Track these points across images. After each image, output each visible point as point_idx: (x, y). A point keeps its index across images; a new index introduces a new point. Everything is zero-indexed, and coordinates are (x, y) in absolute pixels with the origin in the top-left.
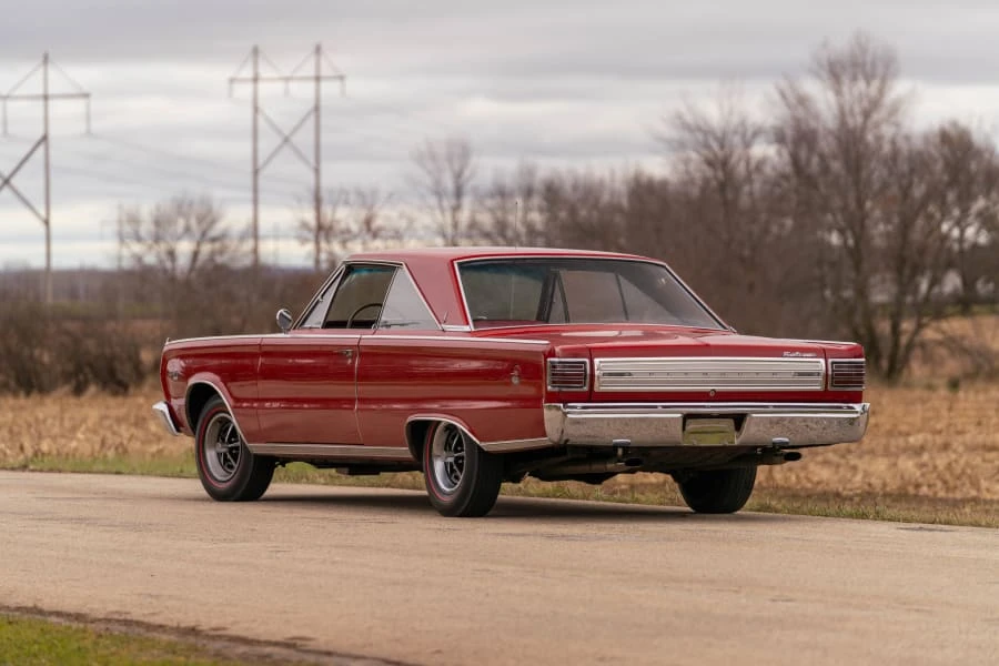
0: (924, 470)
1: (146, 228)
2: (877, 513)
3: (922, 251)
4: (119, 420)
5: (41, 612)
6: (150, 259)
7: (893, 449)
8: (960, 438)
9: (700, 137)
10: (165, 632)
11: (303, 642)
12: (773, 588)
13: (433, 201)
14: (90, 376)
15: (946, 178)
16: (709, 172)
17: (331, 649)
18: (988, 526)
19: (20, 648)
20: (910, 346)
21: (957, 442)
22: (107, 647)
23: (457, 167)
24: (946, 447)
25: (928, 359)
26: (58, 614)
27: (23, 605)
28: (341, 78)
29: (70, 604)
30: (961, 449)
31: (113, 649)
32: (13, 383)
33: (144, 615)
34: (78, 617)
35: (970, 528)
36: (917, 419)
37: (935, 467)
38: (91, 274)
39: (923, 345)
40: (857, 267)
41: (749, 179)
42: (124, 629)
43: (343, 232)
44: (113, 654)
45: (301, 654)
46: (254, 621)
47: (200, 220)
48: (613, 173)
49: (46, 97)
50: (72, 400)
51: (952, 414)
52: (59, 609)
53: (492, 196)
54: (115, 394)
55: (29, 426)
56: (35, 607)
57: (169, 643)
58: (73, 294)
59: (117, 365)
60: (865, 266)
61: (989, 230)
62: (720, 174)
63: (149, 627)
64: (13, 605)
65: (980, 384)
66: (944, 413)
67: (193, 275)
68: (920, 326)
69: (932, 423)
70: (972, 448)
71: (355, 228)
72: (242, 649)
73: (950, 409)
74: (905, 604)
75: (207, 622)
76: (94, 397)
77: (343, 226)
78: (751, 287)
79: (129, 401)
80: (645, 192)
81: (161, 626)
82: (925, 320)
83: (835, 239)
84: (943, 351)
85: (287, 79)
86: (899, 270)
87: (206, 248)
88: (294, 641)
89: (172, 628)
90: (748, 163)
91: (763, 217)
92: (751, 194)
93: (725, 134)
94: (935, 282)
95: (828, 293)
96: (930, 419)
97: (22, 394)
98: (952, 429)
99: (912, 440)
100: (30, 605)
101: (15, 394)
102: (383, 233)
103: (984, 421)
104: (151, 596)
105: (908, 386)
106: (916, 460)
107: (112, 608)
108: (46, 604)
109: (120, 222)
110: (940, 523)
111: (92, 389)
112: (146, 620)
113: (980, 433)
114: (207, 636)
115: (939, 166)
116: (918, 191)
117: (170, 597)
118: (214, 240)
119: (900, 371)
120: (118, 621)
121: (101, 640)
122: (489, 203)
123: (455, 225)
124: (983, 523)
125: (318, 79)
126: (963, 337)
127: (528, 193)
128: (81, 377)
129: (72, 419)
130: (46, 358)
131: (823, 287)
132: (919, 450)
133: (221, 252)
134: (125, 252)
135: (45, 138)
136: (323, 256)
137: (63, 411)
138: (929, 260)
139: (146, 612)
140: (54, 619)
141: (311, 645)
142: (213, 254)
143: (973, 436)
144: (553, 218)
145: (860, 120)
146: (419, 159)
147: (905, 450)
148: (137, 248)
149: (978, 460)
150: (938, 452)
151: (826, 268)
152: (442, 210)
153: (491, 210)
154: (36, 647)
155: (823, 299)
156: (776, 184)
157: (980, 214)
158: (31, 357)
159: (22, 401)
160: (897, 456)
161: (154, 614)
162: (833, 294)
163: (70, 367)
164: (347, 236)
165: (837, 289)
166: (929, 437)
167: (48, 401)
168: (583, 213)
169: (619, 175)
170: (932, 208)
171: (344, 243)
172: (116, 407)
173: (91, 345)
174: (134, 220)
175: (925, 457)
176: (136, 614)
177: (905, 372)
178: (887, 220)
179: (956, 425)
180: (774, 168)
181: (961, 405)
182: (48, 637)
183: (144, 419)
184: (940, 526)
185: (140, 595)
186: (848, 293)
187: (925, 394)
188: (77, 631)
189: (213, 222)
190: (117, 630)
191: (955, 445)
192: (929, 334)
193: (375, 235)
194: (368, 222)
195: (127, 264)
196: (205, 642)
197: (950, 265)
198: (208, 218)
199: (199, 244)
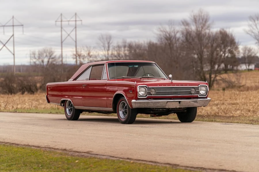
0: (219, 109)
1: (37, 56)
2: (215, 120)
3: (216, 59)
4: (33, 100)
5: (29, 146)
6: (38, 63)
7: (211, 104)
8: (226, 102)
9: (164, 33)
10: (59, 150)
11: (91, 152)
12: (195, 138)
13: (103, 48)
14: (25, 90)
15: (221, 42)
16: (167, 42)
17: (97, 153)
18: (241, 123)
19: (27, 154)
20: (214, 81)
21: (226, 103)
22: (46, 154)
23: (108, 41)
24: (223, 104)
25: (218, 84)
26: (34, 146)
27: (25, 144)
28: (81, 21)
29: (36, 144)
30: (227, 104)
31: (48, 154)
32: (7, 92)
33: (53, 146)
34: (38, 147)
35: (237, 124)
36: (216, 97)
37: (221, 109)
38: (24, 66)
39: (217, 80)
40: (201, 63)
41: (176, 43)
42: (49, 149)
43: (83, 56)
44: (48, 155)
45: (91, 155)
46: (79, 147)
47: (49, 53)
48: (144, 42)
49: (13, 26)
50: (22, 96)
51: (224, 96)
52: (34, 145)
53: (116, 47)
54: (31, 94)
55: (12, 101)
56: (28, 145)
57: (60, 153)
58: (20, 71)
59: (32, 87)
60: (203, 62)
61: (231, 54)
62: (169, 42)
63: (55, 149)
64: (23, 144)
65: (230, 89)
66: (222, 96)
67: (48, 66)
68: (216, 76)
69: (220, 98)
70: (229, 104)
71: (86, 55)
72: (77, 154)
73: (223, 95)
74: (226, 142)
75: (68, 148)
76: (26, 95)
77: (83, 55)
78: (177, 67)
79: (35, 95)
80: (151, 46)
81: (58, 149)
82: (217, 75)
83: (196, 56)
84: (221, 82)
85: (69, 21)
86: (211, 63)
87: (51, 60)
88: (89, 152)
89: (60, 149)
90: (175, 39)
91: (179, 51)
92: (176, 46)
93: (170, 33)
94: (219, 66)
95: (194, 69)
96: (219, 97)
97: (10, 94)
98: (224, 100)
99: (215, 102)
100: (27, 144)
101: (8, 94)
102: (92, 56)
103: (232, 98)
104: (54, 142)
105: (213, 90)
106: (217, 107)
107: (46, 145)
108: (30, 144)
109: (31, 54)
110: (229, 122)
111: (26, 93)
112: (54, 147)
113: (231, 100)
114: (69, 151)
115: (220, 39)
116: (215, 45)
117: (59, 142)
118: (53, 58)
119: (211, 87)
120: (48, 148)
121: (45, 152)
122: (116, 49)
123: (108, 54)
124: (239, 122)
125: (76, 21)
126: (226, 78)
127: (125, 47)
128: (23, 90)
129: (22, 100)
130: (15, 86)
131: (193, 67)
132: (217, 105)
133: (54, 61)
134: (32, 61)
135: (13, 35)
136: (78, 62)
137: (19, 98)
138: (218, 61)
139: (54, 145)
140: (32, 147)
141: (93, 153)
142: (52, 61)
143: (229, 101)
144: (130, 52)
145: (200, 29)
146: (100, 39)
147: (214, 105)
148: (34, 60)
149: (231, 107)
150: (222, 105)
151: (194, 63)
152: (105, 51)
153: (116, 51)
154: (30, 154)
155: (193, 70)
156: (182, 44)
157: (229, 50)
158: (12, 85)
159: (10, 96)
160: (212, 106)
161: (55, 146)
162: (196, 69)
163: (21, 88)
164: (84, 57)
165: (196, 68)
166: (219, 102)
167: (16, 95)
168: (138, 51)
169: (146, 42)
170: (218, 49)
171: (83, 59)
172: (32, 97)
173: (25, 83)
174: (34, 54)
175: (219, 106)
176: (51, 146)
177: (212, 87)
178: (208, 52)
179: (225, 99)
180: (182, 40)
181: (226, 94)
182: (32, 151)
183: (38, 100)
184: (230, 123)
185: (51, 141)
186: (199, 69)
187: (217, 92)
188: (39, 150)
189: (52, 54)
190: (48, 150)
191: (225, 103)
192: (218, 78)
193: (90, 57)
194: (89, 54)
195: (32, 64)
196: (68, 152)
197: (222, 62)
198: (51, 53)
199: (49, 59)
